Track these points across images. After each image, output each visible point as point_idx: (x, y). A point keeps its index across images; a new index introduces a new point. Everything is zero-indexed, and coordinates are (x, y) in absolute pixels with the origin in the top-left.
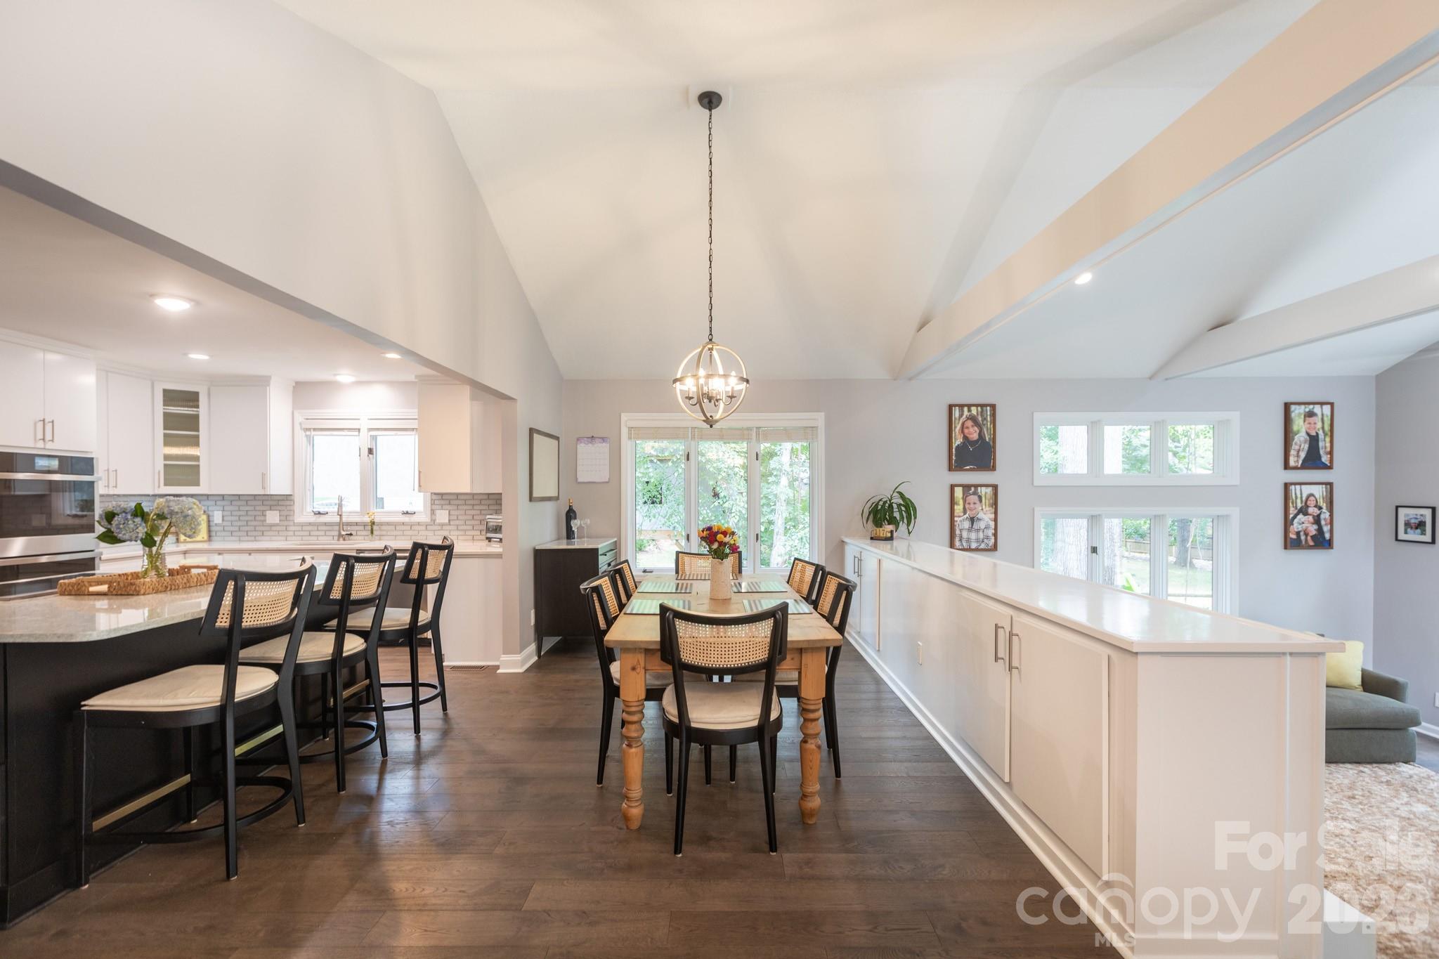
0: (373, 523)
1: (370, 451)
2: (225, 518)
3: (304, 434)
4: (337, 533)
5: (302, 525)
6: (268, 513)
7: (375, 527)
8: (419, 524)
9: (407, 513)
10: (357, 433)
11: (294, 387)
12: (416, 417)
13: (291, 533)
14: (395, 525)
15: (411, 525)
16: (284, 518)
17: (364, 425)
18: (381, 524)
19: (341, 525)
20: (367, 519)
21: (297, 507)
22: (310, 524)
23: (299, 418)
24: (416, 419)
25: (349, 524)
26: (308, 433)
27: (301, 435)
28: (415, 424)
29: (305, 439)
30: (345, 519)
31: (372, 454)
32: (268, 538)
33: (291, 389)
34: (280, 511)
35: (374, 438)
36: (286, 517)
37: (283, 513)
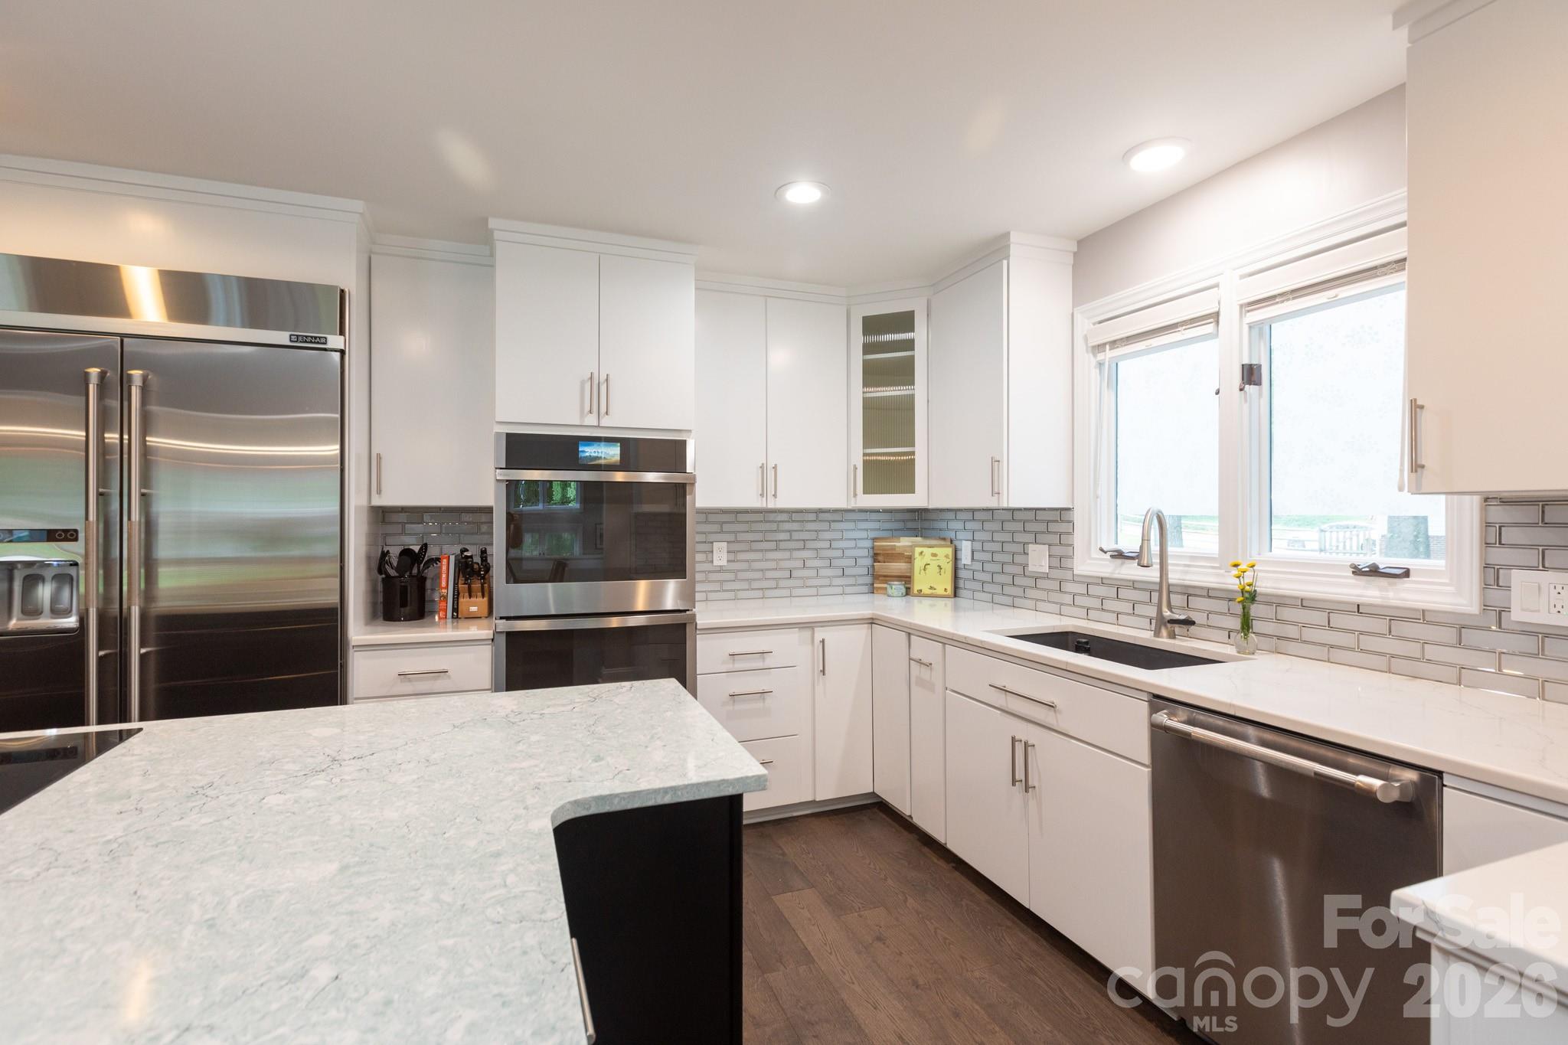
0: (1251, 597)
1: (1251, 375)
2: (977, 556)
3: (1093, 361)
4: (1152, 612)
5: (1089, 582)
6: (1031, 547)
7: (1255, 610)
8: (1423, 616)
9: (1374, 571)
10: (1210, 328)
11: (1075, 254)
12: (1403, 218)
13: (1068, 599)
14: (1330, 609)
15: (1394, 617)
16: (1056, 563)
17: (1229, 298)
18: (1279, 602)
19: (1163, 589)
20: (1231, 582)
21: (1078, 539)
22: (1103, 581)
23: (1084, 325)
24: (1403, 225)
25: (1189, 592)
26: (1100, 356)
27: (1087, 362)
28: (1395, 246)
29: (1095, 372)
30: (1174, 577)
31: (1258, 383)
32: (1030, 603)
33: (1070, 260)
34: (1050, 545)
35: (1261, 331)
36: (1061, 560)
37: (1058, 551)
